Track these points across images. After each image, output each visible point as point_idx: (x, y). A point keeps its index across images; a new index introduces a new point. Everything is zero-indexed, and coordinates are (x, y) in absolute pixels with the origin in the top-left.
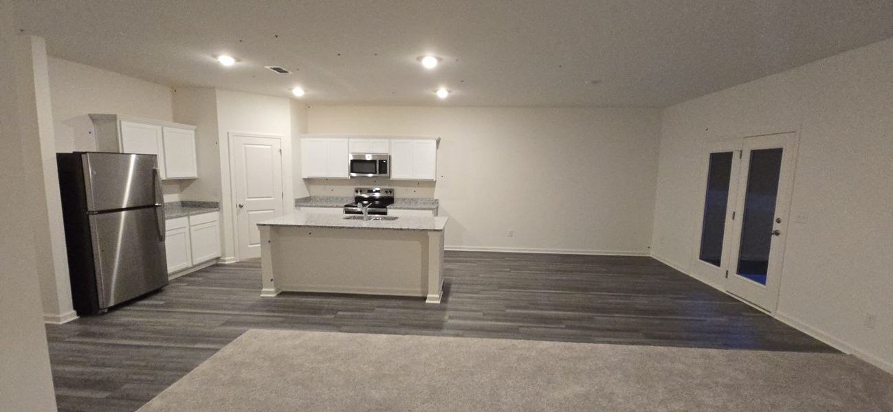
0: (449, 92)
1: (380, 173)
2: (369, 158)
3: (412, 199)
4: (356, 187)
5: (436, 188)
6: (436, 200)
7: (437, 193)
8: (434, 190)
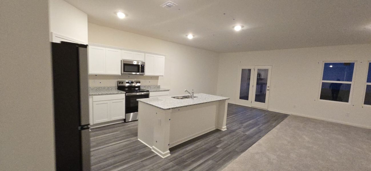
0: (194, 36)
1: (141, 72)
2: (135, 63)
3: (149, 86)
4: (117, 80)
5: (159, 80)
6: (159, 86)
7: (160, 82)
8: (158, 81)
